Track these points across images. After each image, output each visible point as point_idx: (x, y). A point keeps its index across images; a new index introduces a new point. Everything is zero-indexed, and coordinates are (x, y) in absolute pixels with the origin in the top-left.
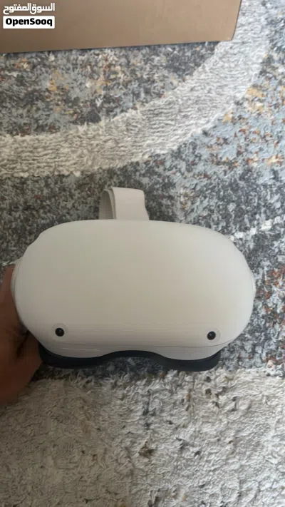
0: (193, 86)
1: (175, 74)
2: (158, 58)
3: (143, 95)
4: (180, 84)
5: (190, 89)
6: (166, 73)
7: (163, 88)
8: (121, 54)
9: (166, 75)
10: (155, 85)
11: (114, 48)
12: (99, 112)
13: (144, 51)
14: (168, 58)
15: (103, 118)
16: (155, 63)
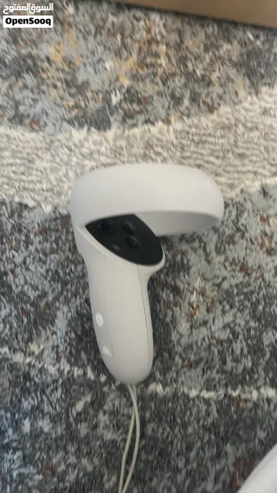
0: (268, 106)
1: (247, 79)
4: (249, 97)
8: (174, 27)
9: (233, 77)
10: (210, 90)
11: (166, 13)
12: (112, 114)
13: (210, 30)
14: (244, 50)
15: (115, 126)
16: (222, 53)
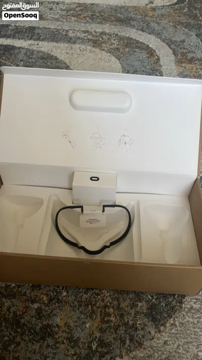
0: (166, 339)
1: (153, 324)
2: (140, 304)
3: (128, 342)
4: (156, 334)
5: (163, 342)
6: (146, 320)
7: (143, 337)
9: (146, 323)
12: (93, 356)
13: (131, 296)
14: (148, 306)
16: (139, 309)
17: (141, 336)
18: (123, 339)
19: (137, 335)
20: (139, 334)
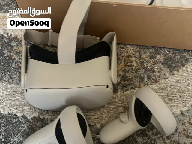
0: (178, 79)
1: (168, 69)
2: (159, 56)
3: (146, 79)
4: (170, 76)
5: (176, 81)
6: (162, 67)
7: (159, 77)
8: (137, 50)
9: (162, 68)
10: (155, 74)
11: (133, 45)
13: (151, 51)
14: (165, 58)
16: (157, 59)
17: (157, 76)
18: (143, 77)
19: (154, 75)
20: (155, 75)
